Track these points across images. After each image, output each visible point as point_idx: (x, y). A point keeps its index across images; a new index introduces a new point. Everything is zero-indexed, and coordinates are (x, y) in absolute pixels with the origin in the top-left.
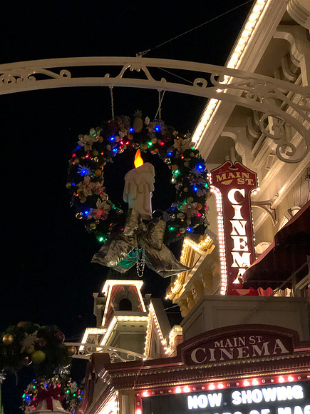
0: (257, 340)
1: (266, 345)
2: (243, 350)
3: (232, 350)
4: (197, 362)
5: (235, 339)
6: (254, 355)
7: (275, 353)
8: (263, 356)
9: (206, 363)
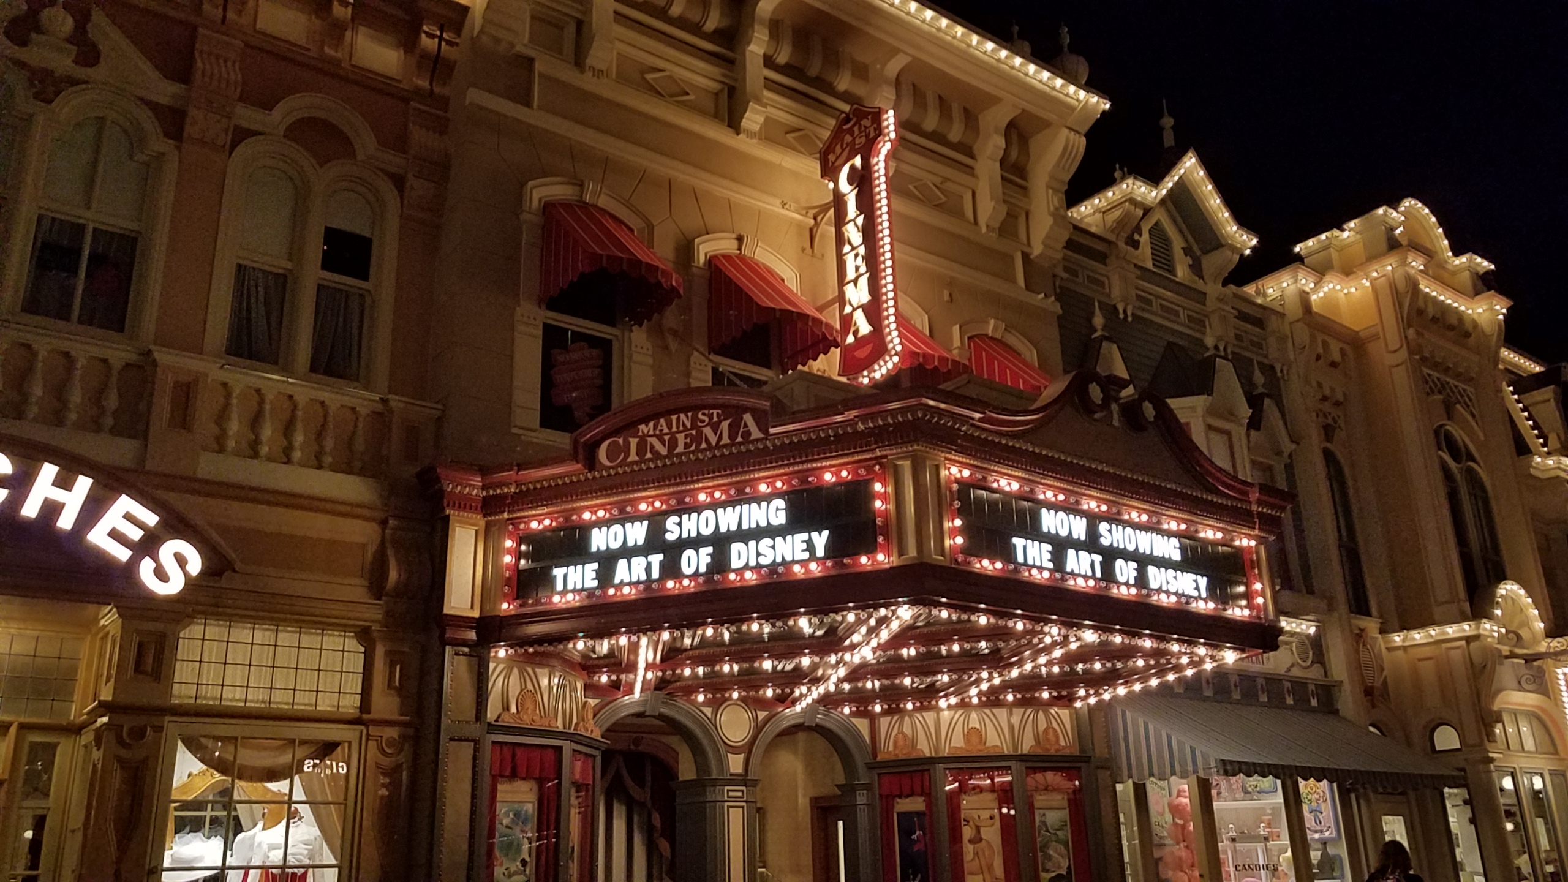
0: (711, 417)
1: (725, 425)
2: (686, 437)
3: (667, 438)
4: (608, 464)
5: (674, 418)
6: (704, 445)
7: (739, 439)
8: (718, 446)
9: (620, 465)
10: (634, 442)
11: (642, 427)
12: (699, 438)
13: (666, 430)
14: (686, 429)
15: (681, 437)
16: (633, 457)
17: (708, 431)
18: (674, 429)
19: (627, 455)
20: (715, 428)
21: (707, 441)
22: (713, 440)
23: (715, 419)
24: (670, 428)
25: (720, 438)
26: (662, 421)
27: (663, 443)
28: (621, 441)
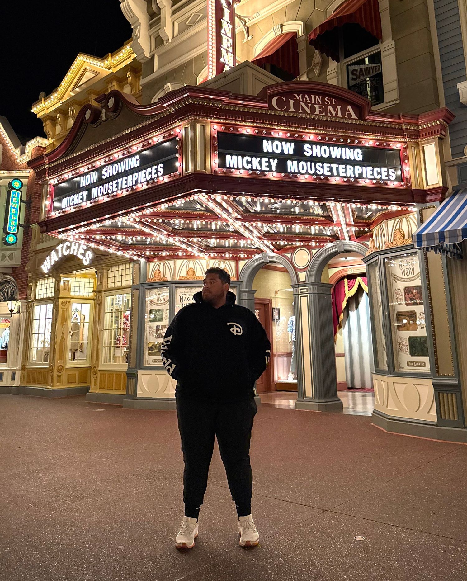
1: (339, 107)
5: (313, 96)
10: (292, 102)
11: (296, 95)
12: (326, 110)
13: (309, 101)
14: (319, 104)
15: (317, 107)
16: (292, 109)
17: (330, 107)
18: (313, 102)
19: (289, 107)
20: (335, 108)
21: (331, 113)
22: (334, 113)
23: (334, 103)
24: (311, 100)
25: (337, 114)
26: (306, 96)
27: (308, 107)
28: (284, 99)
